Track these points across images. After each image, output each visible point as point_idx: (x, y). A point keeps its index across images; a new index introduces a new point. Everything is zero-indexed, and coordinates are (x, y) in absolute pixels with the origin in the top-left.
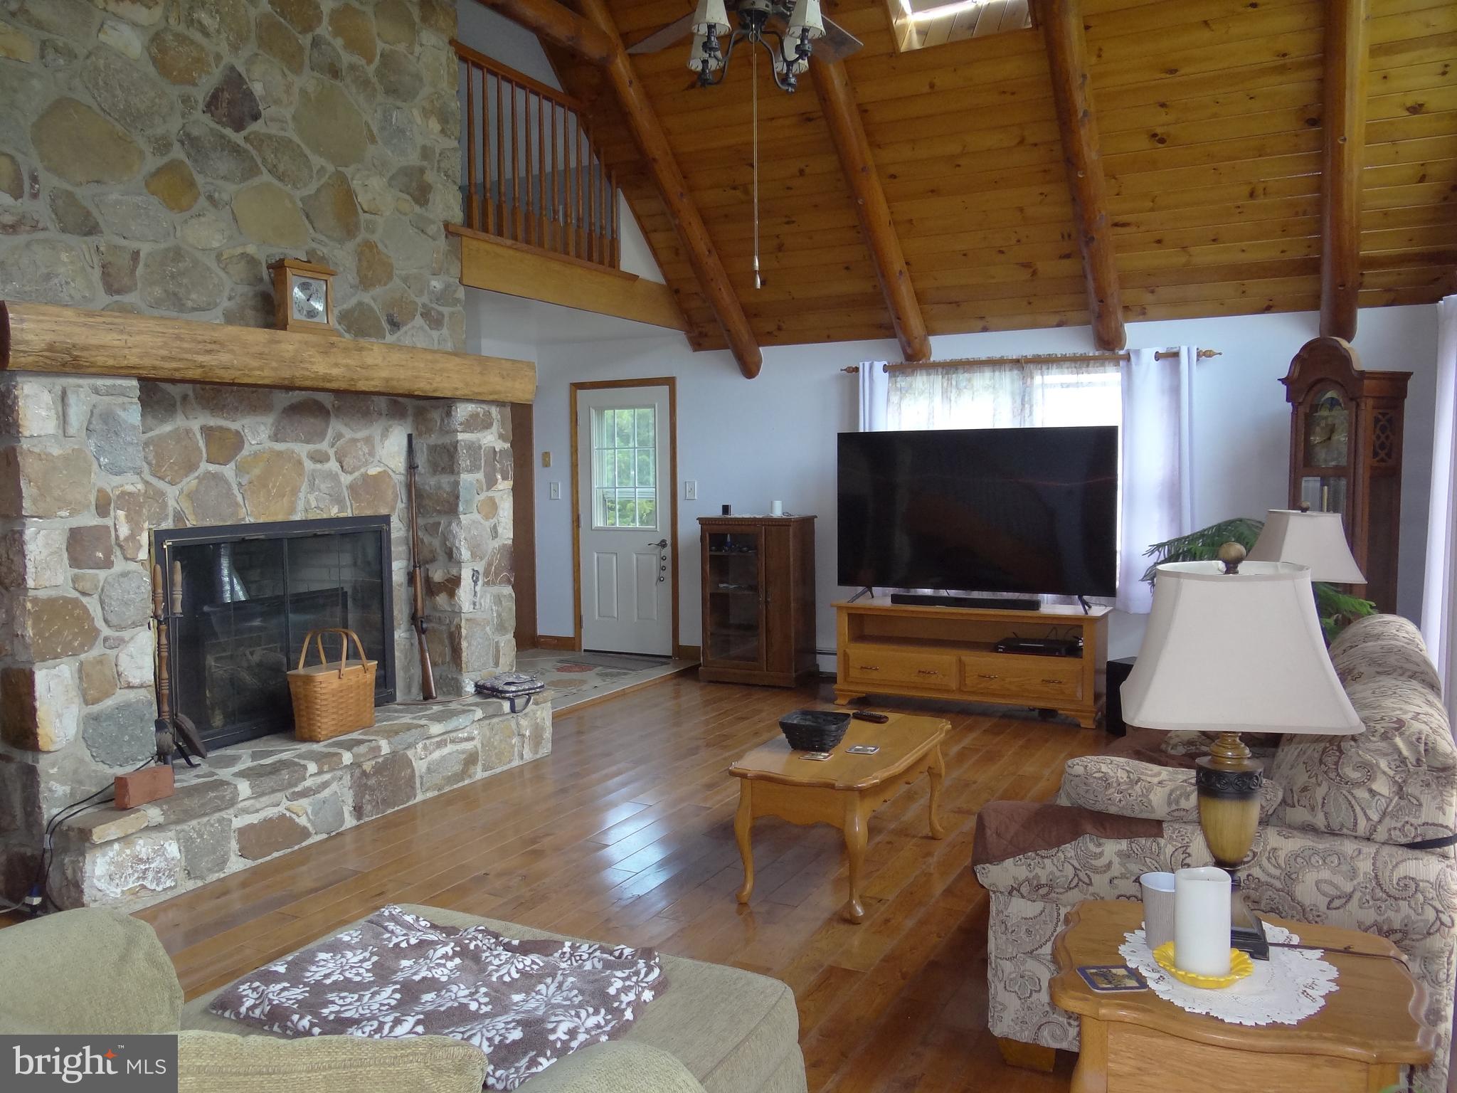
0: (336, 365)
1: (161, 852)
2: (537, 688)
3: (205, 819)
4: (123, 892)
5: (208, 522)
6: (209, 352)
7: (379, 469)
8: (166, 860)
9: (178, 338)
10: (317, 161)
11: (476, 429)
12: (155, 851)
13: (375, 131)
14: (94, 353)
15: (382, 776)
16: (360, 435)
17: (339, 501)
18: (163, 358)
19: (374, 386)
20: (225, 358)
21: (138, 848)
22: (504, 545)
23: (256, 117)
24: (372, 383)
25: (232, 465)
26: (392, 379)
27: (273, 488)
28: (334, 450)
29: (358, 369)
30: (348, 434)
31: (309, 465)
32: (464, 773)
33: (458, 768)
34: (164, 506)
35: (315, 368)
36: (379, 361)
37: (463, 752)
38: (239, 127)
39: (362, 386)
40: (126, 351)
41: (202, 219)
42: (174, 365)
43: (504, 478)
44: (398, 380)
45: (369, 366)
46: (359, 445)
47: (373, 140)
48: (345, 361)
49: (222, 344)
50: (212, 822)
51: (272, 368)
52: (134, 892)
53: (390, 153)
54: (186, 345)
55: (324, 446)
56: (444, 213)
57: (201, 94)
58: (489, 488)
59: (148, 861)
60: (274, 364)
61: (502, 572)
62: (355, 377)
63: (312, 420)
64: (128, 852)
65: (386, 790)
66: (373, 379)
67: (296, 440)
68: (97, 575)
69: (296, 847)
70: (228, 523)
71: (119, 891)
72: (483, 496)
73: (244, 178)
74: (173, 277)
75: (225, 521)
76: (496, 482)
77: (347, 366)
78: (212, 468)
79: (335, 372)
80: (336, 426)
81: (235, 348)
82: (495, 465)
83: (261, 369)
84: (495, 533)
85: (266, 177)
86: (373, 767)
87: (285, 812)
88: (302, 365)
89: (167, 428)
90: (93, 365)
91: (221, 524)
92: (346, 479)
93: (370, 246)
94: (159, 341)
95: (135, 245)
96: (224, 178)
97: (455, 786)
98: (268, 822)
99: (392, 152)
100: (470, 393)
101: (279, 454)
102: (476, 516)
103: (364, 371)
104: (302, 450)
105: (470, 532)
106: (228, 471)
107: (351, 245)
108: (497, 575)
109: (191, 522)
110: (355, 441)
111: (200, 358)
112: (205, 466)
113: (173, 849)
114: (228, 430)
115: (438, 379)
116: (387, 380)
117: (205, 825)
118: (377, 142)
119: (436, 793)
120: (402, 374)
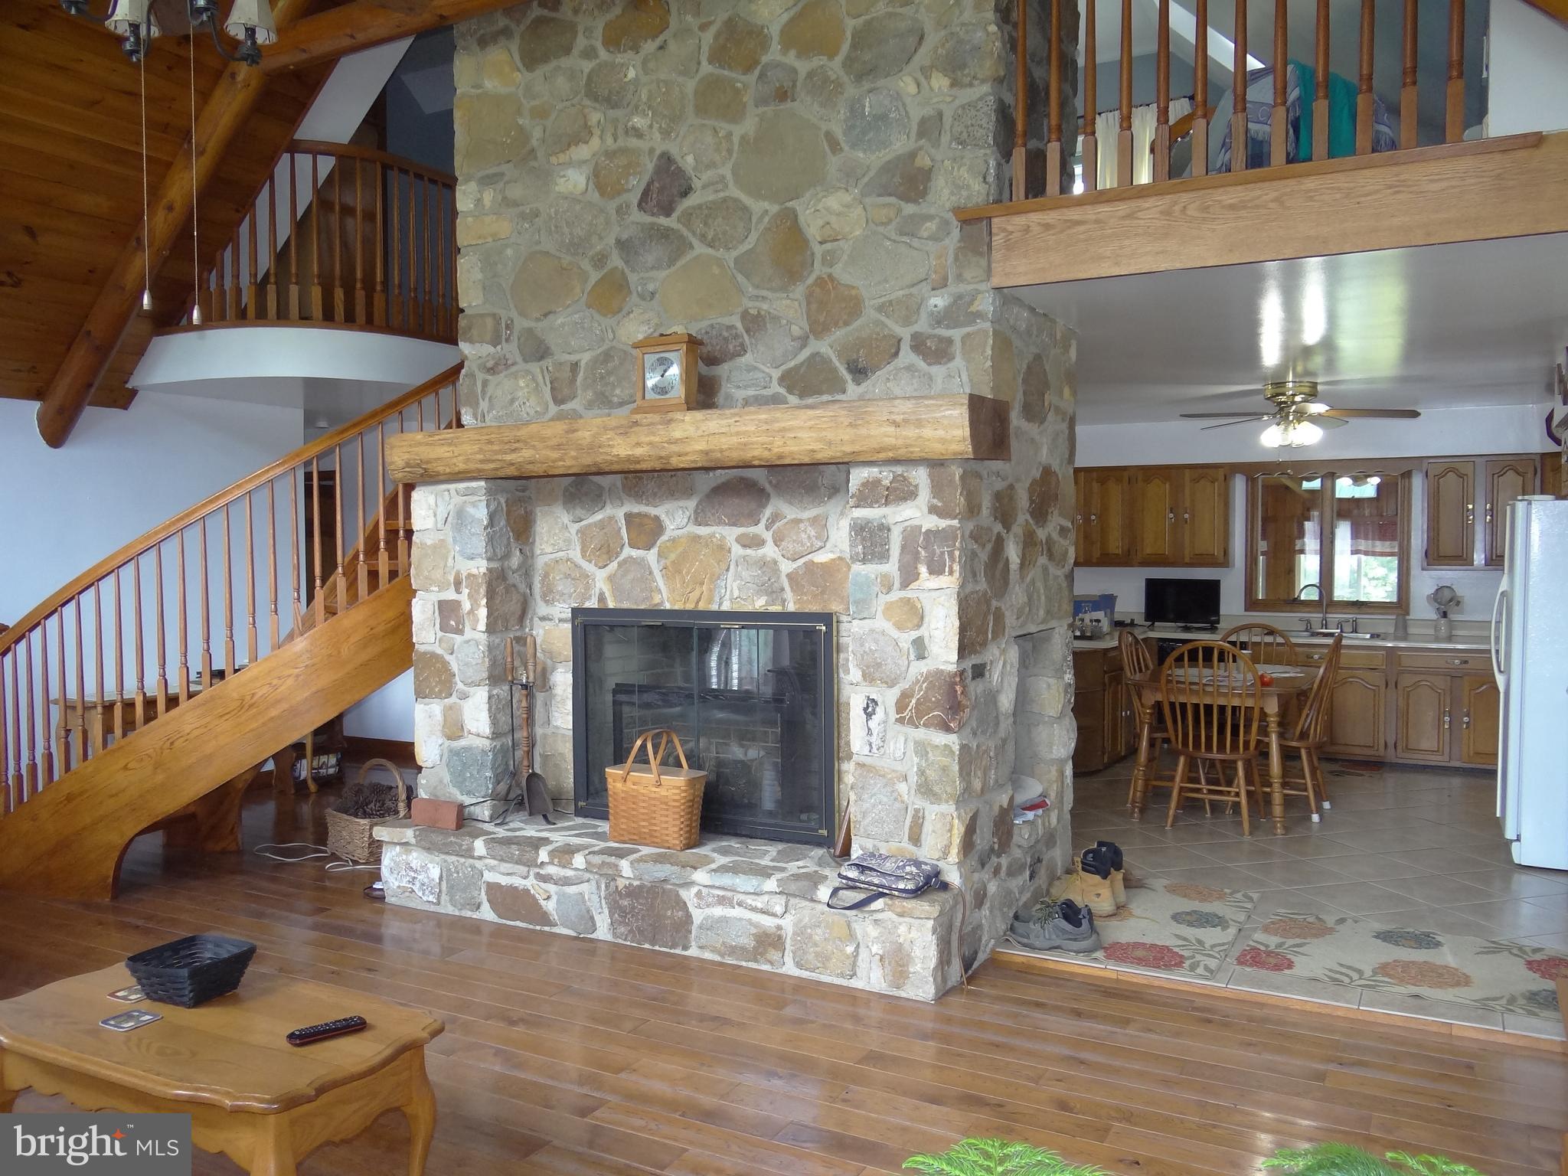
0: (638, 444)
1: (425, 868)
2: (897, 890)
3: (462, 860)
4: (399, 887)
5: (626, 605)
6: (514, 450)
7: (832, 556)
8: (428, 878)
9: (490, 442)
10: (757, 206)
11: (877, 502)
12: (422, 867)
13: (840, 137)
14: (435, 465)
15: (637, 902)
16: (807, 515)
17: (775, 593)
18: (482, 461)
19: (693, 462)
20: (526, 454)
21: (410, 858)
22: (939, 673)
23: (686, 192)
24: (688, 458)
25: (654, 551)
26: (711, 451)
27: (688, 573)
28: (771, 532)
29: (666, 445)
30: (790, 512)
31: (737, 550)
32: (758, 952)
33: (748, 942)
34: (588, 587)
35: (615, 451)
36: (691, 431)
37: (756, 925)
38: (668, 211)
39: (675, 462)
40: (455, 460)
41: (631, 316)
42: (492, 466)
43: (936, 570)
44: (722, 451)
45: (677, 440)
46: (802, 526)
47: (835, 146)
48: (648, 439)
49: (525, 442)
50: (467, 864)
51: (572, 457)
52: (404, 890)
53: (861, 155)
54: (496, 448)
55: (759, 529)
56: (953, 198)
57: (634, 198)
58: (905, 585)
59: (415, 871)
60: (573, 453)
61: (932, 710)
62: (663, 454)
63: (737, 501)
64: (404, 857)
65: (643, 919)
66: (686, 454)
67: (720, 523)
68: (453, 639)
69: (538, 928)
70: (642, 607)
71: (397, 884)
72: (896, 595)
73: (672, 262)
74: (602, 378)
75: (638, 605)
76: (916, 576)
77: (650, 443)
78: (635, 553)
79: (639, 452)
80: (777, 505)
81: (536, 443)
82: (918, 552)
83: (561, 459)
84: (920, 648)
85: (700, 249)
86: (625, 887)
87: (530, 888)
88: (601, 450)
89: (599, 516)
90: (438, 474)
91: (635, 607)
92: (786, 567)
93: (826, 283)
94: (476, 448)
95: (574, 358)
96: (653, 268)
97: (744, 964)
98: (513, 889)
99: (865, 151)
100: (838, 454)
101: (696, 538)
102: (881, 623)
103: (673, 446)
104: (730, 534)
105: (862, 645)
106: (651, 556)
107: (799, 291)
108: (920, 712)
109: (611, 605)
110: (797, 521)
111: (508, 457)
112: (628, 552)
113: (435, 872)
114: (646, 516)
115: (778, 442)
116: (707, 453)
117: (462, 865)
118: (841, 150)
119: (717, 958)
120: (725, 442)
